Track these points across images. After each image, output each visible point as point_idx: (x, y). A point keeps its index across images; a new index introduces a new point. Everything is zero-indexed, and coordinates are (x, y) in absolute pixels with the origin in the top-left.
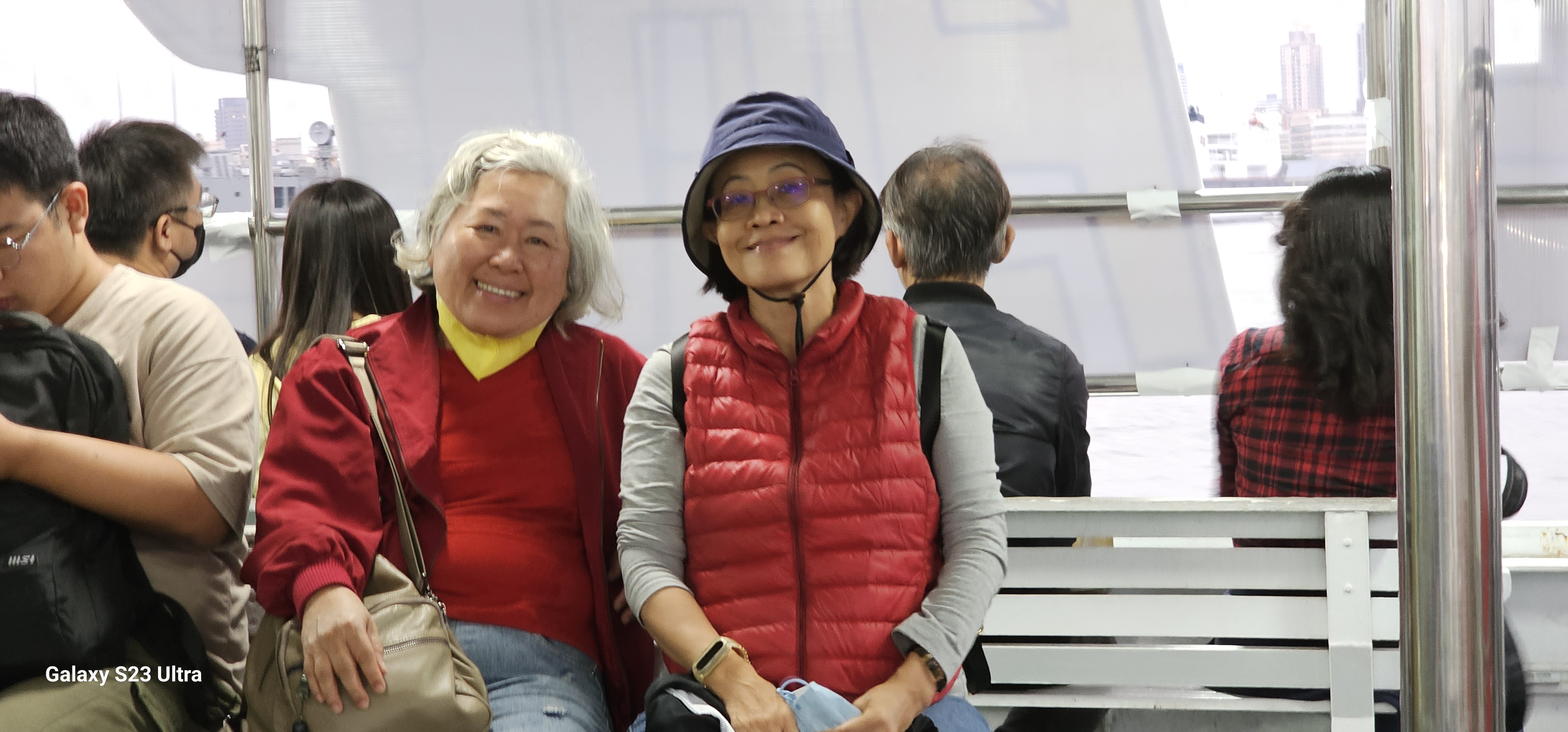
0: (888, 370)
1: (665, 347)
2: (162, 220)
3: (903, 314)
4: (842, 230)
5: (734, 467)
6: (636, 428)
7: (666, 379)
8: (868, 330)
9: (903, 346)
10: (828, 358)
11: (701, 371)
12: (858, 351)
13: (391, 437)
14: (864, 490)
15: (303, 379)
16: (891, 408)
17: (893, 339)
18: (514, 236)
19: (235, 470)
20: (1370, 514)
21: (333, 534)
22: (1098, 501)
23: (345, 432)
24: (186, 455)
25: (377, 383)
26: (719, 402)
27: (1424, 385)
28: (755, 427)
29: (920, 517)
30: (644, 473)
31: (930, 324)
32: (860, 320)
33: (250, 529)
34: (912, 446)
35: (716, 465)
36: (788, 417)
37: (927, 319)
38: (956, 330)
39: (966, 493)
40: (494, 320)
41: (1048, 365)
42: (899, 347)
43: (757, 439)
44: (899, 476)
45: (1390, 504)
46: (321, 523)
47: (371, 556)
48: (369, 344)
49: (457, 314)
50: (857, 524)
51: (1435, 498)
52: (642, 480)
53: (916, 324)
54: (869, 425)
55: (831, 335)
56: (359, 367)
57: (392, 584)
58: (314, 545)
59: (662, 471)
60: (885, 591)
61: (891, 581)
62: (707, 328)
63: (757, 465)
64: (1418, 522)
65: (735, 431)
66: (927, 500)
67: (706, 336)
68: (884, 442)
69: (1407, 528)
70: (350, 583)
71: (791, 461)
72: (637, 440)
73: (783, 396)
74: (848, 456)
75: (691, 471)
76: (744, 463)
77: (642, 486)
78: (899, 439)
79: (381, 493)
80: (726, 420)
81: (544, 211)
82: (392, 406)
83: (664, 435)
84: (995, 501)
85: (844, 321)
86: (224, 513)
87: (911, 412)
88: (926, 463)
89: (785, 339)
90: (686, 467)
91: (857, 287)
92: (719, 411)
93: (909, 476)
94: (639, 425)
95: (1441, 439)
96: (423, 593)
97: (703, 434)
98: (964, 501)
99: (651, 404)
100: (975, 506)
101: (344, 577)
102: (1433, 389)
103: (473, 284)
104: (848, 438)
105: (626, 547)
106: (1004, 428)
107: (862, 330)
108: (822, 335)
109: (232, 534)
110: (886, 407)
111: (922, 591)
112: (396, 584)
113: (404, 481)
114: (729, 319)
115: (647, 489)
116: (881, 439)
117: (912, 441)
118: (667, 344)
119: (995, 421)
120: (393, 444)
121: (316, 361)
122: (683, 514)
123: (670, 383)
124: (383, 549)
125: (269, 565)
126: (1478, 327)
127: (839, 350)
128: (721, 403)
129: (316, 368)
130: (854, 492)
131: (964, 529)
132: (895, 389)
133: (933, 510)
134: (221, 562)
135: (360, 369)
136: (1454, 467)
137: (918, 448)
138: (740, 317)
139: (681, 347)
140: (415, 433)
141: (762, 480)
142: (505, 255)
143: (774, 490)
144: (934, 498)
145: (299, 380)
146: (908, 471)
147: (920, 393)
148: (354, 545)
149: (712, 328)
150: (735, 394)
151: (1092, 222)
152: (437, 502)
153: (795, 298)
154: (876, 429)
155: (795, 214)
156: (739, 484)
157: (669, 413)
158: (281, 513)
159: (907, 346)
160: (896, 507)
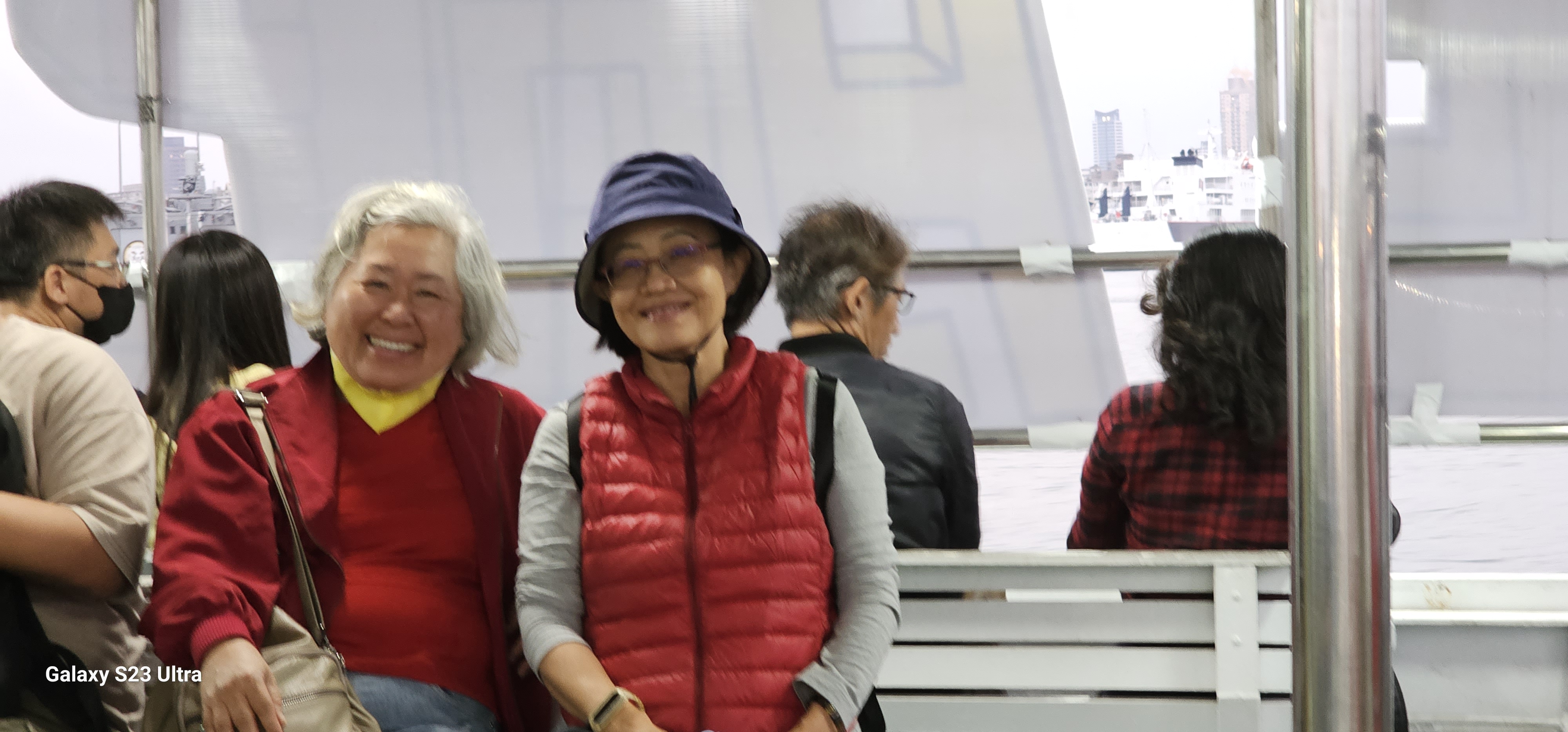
0: (780, 423)
1: (561, 407)
2: (52, 270)
3: (795, 368)
4: (733, 286)
5: (630, 521)
6: (533, 486)
7: (562, 438)
8: (760, 385)
9: (795, 400)
10: (721, 413)
11: (596, 428)
12: (750, 405)
13: (289, 490)
14: (761, 540)
15: (202, 431)
16: (784, 460)
17: (784, 393)
18: (403, 291)
19: (131, 522)
20: (1259, 568)
21: (231, 587)
22: (987, 555)
23: (242, 485)
24: (82, 507)
25: (275, 435)
26: (616, 458)
28: (651, 482)
29: (815, 567)
30: (541, 531)
32: (752, 376)
33: (146, 580)
34: (805, 497)
35: (613, 520)
36: (683, 471)
37: (819, 373)
39: (861, 546)
40: (389, 375)
42: (792, 402)
43: (652, 494)
44: (793, 526)
46: (219, 576)
47: (268, 607)
48: (268, 395)
49: (351, 370)
50: (752, 575)
52: (539, 537)
53: (808, 377)
54: (762, 478)
55: (724, 390)
56: (258, 419)
57: (290, 636)
58: (212, 597)
59: (558, 527)
60: (781, 641)
61: (788, 631)
62: (601, 386)
63: (652, 519)
65: (631, 487)
66: (822, 550)
67: (600, 394)
68: (778, 493)
69: (1300, 582)
70: (247, 634)
71: (687, 514)
72: (534, 497)
73: (677, 450)
74: (743, 508)
75: (588, 526)
76: (640, 518)
77: (540, 543)
78: (791, 490)
79: (279, 547)
80: (621, 476)
81: (433, 265)
82: (291, 458)
83: (562, 493)
84: (888, 554)
85: (737, 376)
86: (120, 564)
87: (803, 464)
88: (821, 515)
89: (679, 398)
90: (583, 522)
91: (748, 342)
92: (615, 467)
93: (803, 527)
94: (537, 483)
96: (321, 644)
97: (600, 490)
98: (859, 553)
99: (549, 462)
101: (241, 627)
103: (366, 340)
104: (742, 491)
105: (523, 603)
107: (754, 385)
108: (716, 389)
109: (128, 586)
110: (779, 459)
111: (820, 641)
112: (294, 636)
113: (303, 534)
114: (624, 377)
115: (544, 546)
116: (774, 491)
117: (806, 493)
118: (563, 403)
120: (291, 497)
121: (216, 414)
122: (580, 570)
123: (567, 441)
124: (280, 602)
125: (168, 617)
127: (733, 404)
128: (617, 459)
129: (214, 420)
130: (749, 543)
132: (787, 442)
133: (827, 561)
134: (117, 614)
137: (810, 498)
138: (634, 375)
139: (576, 407)
140: (313, 486)
141: (656, 534)
142: (396, 310)
143: (671, 542)
144: (828, 548)
145: (198, 432)
146: (802, 522)
147: (813, 447)
148: (252, 597)
149: (606, 387)
150: (630, 451)
151: (986, 277)
152: (335, 555)
153: (686, 357)
154: (769, 480)
155: (687, 281)
156: (635, 536)
157: (566, 471)
158: (178, 566)
159: (799, 399)
160: (792, 557)
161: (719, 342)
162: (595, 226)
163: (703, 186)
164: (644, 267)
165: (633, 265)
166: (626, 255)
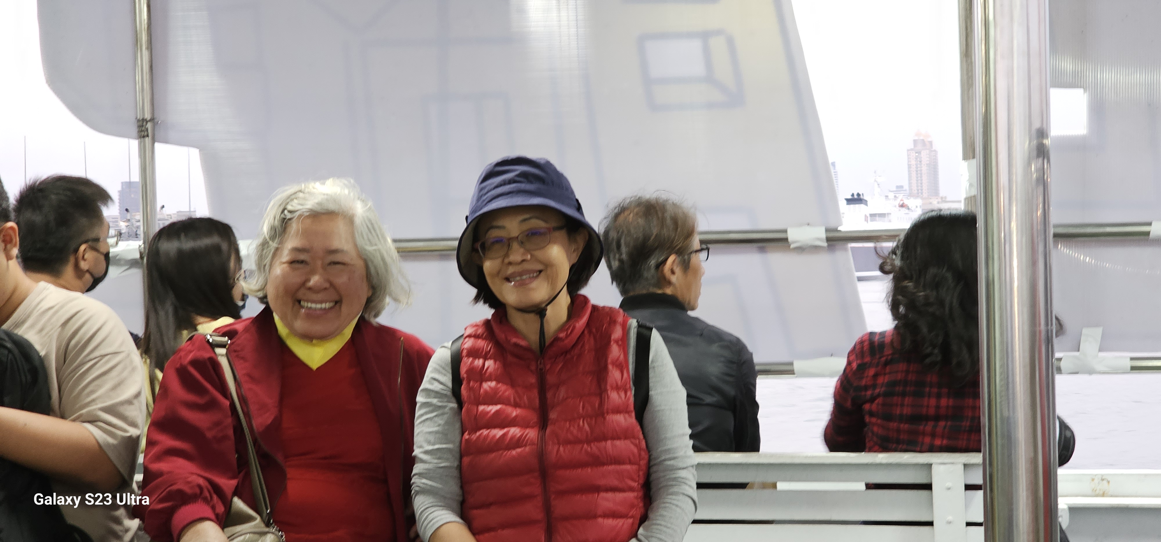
0: (609, 361)
1: (446, 344)
2: (83, 247)
3: (620, 319)
4: (575, 259)
5: (498, 433)
6: (425, 405)
7: (447, 368)
8: (594, 331)
9: (620, 343)
10: (566, 352)
11: (472, 362)
12: (587, 347)
13: (245, 410)
14: (594, 448)
15: (181, 365)
16: (612, 388)
17: (612, 338)
18: (319, 264)
19: (128, 434)
20: (965, 466)
21: (201, 481)
22: (766, 455)
23: (211, 405)
24: (92, 424)
25: (236, 368)
26: (486, 385)
27: (1001, 374)
28: (513, 404)
29: (635, 467)
30: (431, 438)
31: (640, 326)
32: (588, 324)
34: (627, 415)
35: (485, 432)
36: (537, 395)
37: (637, 321)
38: (659, 329)
39: (668, 451)
40: (316, 328)
41: (726, 353)
42: (617, 344)
43: (514, 412)
44: (619, 438)
45: (976, 458)
46: (192, 474)
47: (229, 497)
48: (230, 338)
49: (289, 326)
50: (588, 473)
51: (1010, 456)
52: (429, 443)
53: (630, 326)
54: (596, 401)
55: (567, 336)
56: (222, 355)
57: (245, 519)
58: (188, 490)
59: (443, 435)
60: (609, 522)
61: (614, 515)
62: (477, 330)
63: (514, 431)
64: (997, 473)
65: (499, 407)
66: (640, 455)
67: (476, 336)
68: (608, 413)
69: (989, 478)
70: (214, 518)
71: (540, 427)
72: (426, 413)
73: (533, 380)
74: (581, 424)
75: (466, 436)
76: (505, 430)
77: (430, 448)
78: (617, 411)
79: (237, 451)
80: (491, 399)
82: (246, 386)
83: (447, 410)
84: (689, 457)
85: (577, 325)
86: (119, 467)
87: (627, 391)
88: (639, 428)
89: (534, 337)
90: (463, 434)
91: (586, 299)
92: (486, 392)
93: (626, 438)
94: (428, 403)
95: (1014, 412)
96: (268, 525)
97: (476, 408)
98: (667, 456)
99: (436, 387)
100: (676, 460)
101: (209, 512)
102: (1008, 377)
103: (297, 303)
104: (581, 410)
105: (418, 493)
106: (696, 401)
107: (590, 332)
108: (562, 335)
109: (126, 481)
110: (609, 387)
111: (637, 522)
112: (248, 519)
113: (255, 442)
114: (492, 323)
115: (433, 450)
116: (605, 411)
117: (628, 412)
118: (448, 342)
119: (688, 396)
120: (247, 414)
121: (191, 352)
122: (460, 468)
123: (450, 371)
124: (238, 492)
125: (154, 504)
126: (1040, 332)
127: (574, 346)
128: (488, 385)
129: (190, 357)
130: (586, 451)
131: (668, 477)
132: (614, 375)
133: (643, 463)
135: (223, 357)
136: (1023, 431)
137: (631, 416)
138: (501, 322)
139: (458, 344)
140: (263, 407)
141: (518, 443)
142: (315, 280)
143: (527, 449)
144: (644, 454)
145: (178, 366)
146: (625, 434)
147: (634, 378)
148: (217, 490)
149: (480, 331)
150: (498, 380)
151: (762, 250)
152: (279, 458)
153: (540, 311)
154: (601, 404)
155: (539, 254)
156: (501, 445)
157: (449, 393)
158: (162, 466)
159: (623, 341)
160: (617, 461)
161: (564, 299)
162: (473, 211)
163: (553, 182)
164: (507, 243)
165: (499, 241)
166: (494, 234)
